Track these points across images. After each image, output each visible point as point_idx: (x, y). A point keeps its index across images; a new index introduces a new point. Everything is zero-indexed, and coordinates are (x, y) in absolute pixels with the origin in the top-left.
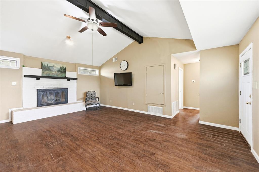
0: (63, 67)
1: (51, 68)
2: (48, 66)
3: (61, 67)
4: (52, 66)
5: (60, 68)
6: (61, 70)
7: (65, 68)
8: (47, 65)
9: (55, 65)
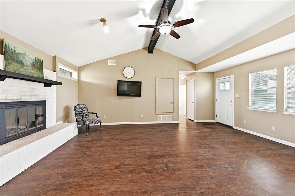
0: (39, 59)
1: (21, 57)
2: (17, 52)
3: (37, 58)
4: (22, 54)
5: (36, 60)
6: (37, 64)
7: (41, 61)
8: (13, 50)
9: (27, 53)
